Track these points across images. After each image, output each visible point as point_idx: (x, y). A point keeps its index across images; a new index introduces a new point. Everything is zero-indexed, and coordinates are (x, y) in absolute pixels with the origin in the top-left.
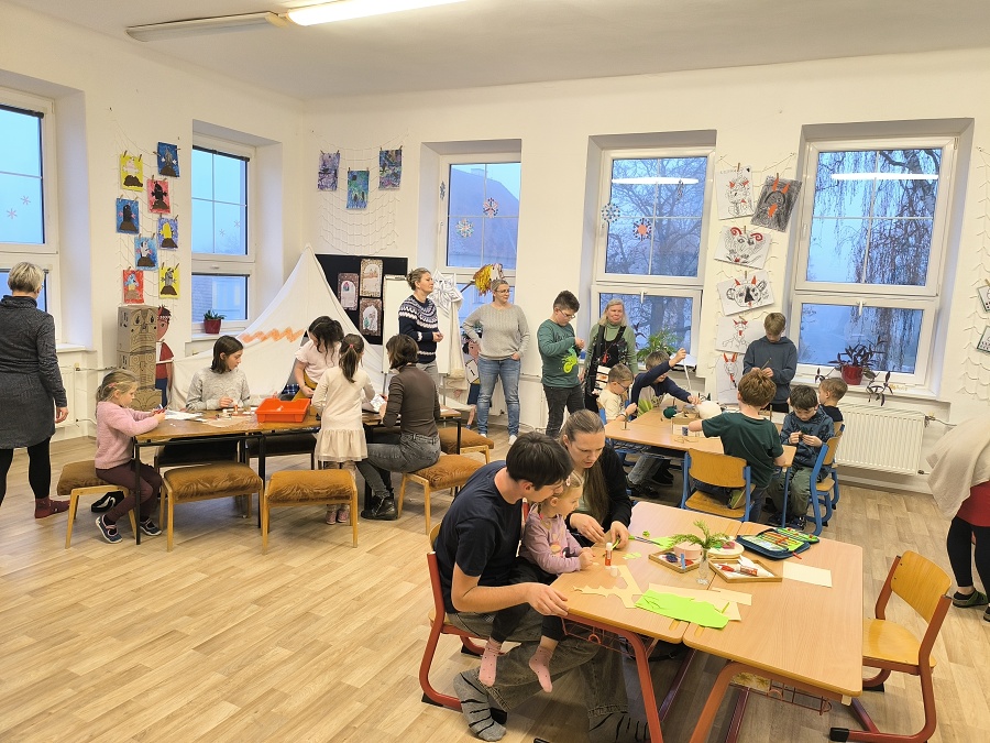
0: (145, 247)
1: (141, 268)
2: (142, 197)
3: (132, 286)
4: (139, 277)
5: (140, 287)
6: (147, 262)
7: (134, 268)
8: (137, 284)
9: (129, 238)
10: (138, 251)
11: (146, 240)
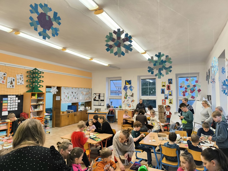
0: (166, 96)
2: (165, 88)
4: (165, 100)
6: (166, 98)
7: (164, 99)
10: (165, 96)
11: (166, 95)
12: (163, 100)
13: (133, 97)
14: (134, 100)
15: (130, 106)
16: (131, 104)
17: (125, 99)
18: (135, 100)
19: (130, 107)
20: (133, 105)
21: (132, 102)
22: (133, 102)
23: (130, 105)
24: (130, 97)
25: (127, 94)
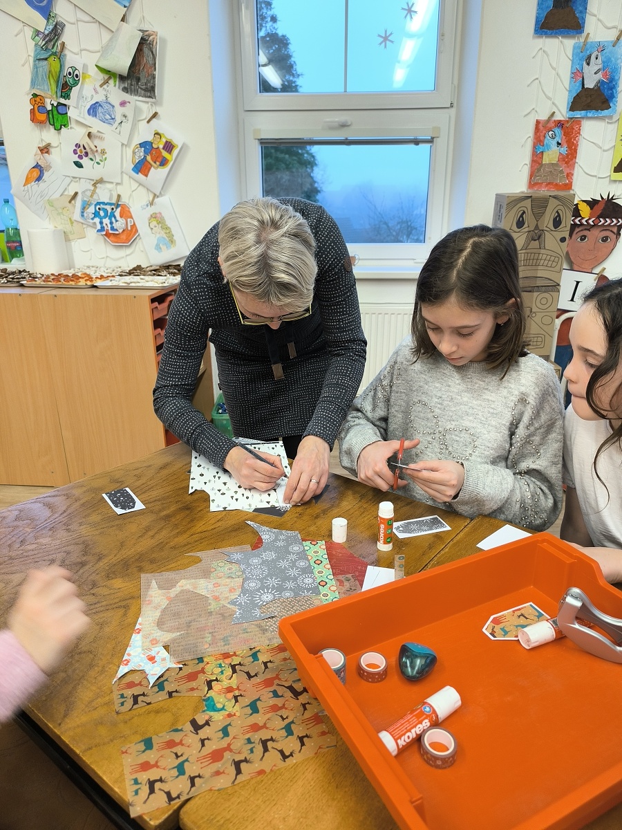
0: (595, 65)
1: (578, 114)
3: (552, 154)
4: (569, 131)
5: (570, 157)
6: (595, 99)
7: (562, 113)
8: (564, 150)
9: (561, 49)
10: (577, 75)
11: (601, 48)
12: (541, 130)
13: (150, 91)
14: (169, 147)
15: (120, 224)
16: (135, 195)
17: (49, 135)
18: (178, 141)
19: (123, 238)
20: (157, 218)
21: (141, 167)
22: (158, 174)
23: (126, 213)
24: (114, 93)
25: (60, 56)
